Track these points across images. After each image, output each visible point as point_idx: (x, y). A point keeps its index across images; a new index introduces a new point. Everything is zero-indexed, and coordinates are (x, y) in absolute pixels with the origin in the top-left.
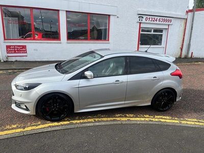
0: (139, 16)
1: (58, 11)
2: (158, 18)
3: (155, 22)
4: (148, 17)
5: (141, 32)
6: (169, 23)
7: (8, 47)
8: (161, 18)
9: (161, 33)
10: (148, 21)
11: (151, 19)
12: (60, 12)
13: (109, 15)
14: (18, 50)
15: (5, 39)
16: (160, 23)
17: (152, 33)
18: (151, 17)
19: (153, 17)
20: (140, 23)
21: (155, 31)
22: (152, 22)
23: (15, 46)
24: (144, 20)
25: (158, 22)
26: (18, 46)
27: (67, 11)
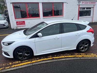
0: (79, 1)
1: (38, 3)
2: (89, 2)
3: (87, 4)
4: (83, 2)
5: (80, 10)
6: (94, 4)
7: (17, 22)
8: (90, 2)
9: (90, 10)
10: (83, 4)
11: (84, 3)
12: (39, 4)
13: (63, 3)
14: (21, 24)
15: (15, 19)
16: (90, 4)
17: (86, 10)
18: (85, 2)
19: (86, 2)
20: (79, 5)
21: (87, 8)
22: (85, 4)
23: (20, 22)
24: (81, 4)
25: (88, 4)
26: (21, 21)
27: (42, 3)
